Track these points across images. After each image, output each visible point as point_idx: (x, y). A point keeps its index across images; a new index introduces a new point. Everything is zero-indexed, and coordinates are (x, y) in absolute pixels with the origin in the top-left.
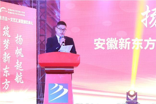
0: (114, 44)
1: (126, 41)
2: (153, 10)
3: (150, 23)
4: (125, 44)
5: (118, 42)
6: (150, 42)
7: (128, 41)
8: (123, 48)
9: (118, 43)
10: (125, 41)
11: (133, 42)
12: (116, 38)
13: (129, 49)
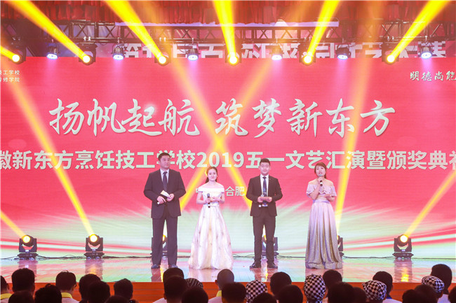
0: (5, 161)
1: (25, 155)
2: (68, 107)
3: (64, 127)
4: (22, 160)
5: (11, 157)
6: (64, 157)
7: (27, 155)
8: (20, 167)
9: (12, 160)
10: (22, 156)
11: (37, 156)
12: (7, 152)
13: (29, 168)
